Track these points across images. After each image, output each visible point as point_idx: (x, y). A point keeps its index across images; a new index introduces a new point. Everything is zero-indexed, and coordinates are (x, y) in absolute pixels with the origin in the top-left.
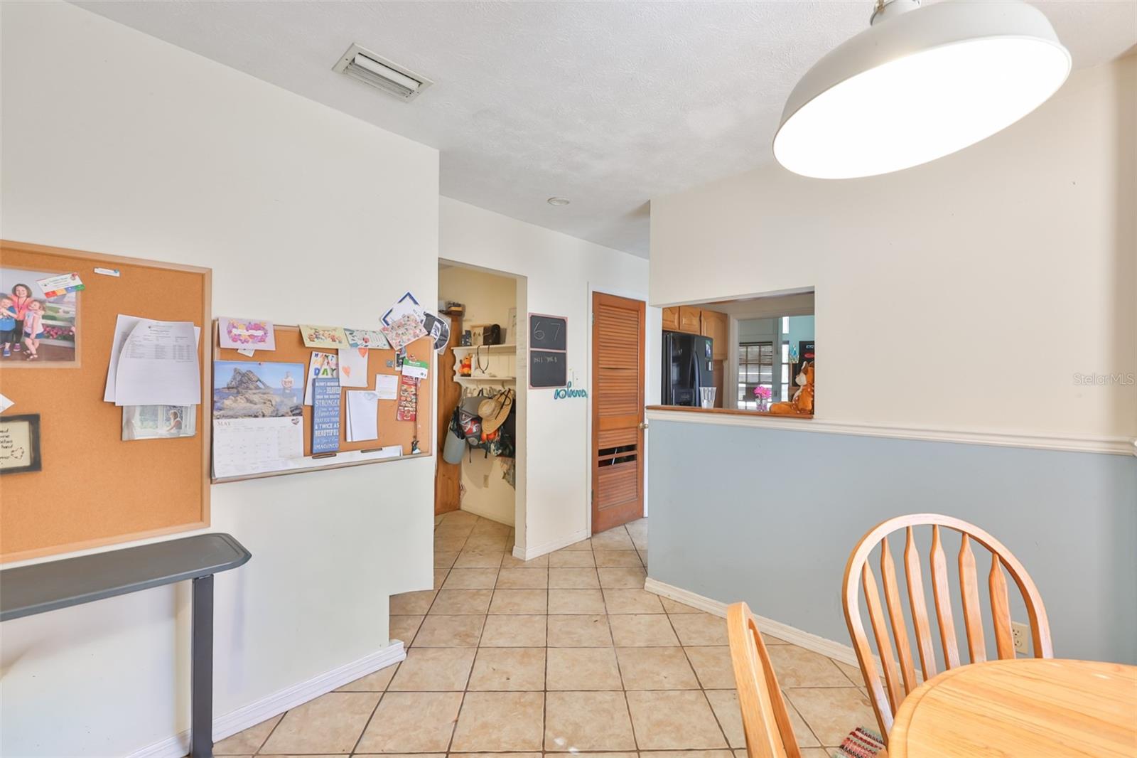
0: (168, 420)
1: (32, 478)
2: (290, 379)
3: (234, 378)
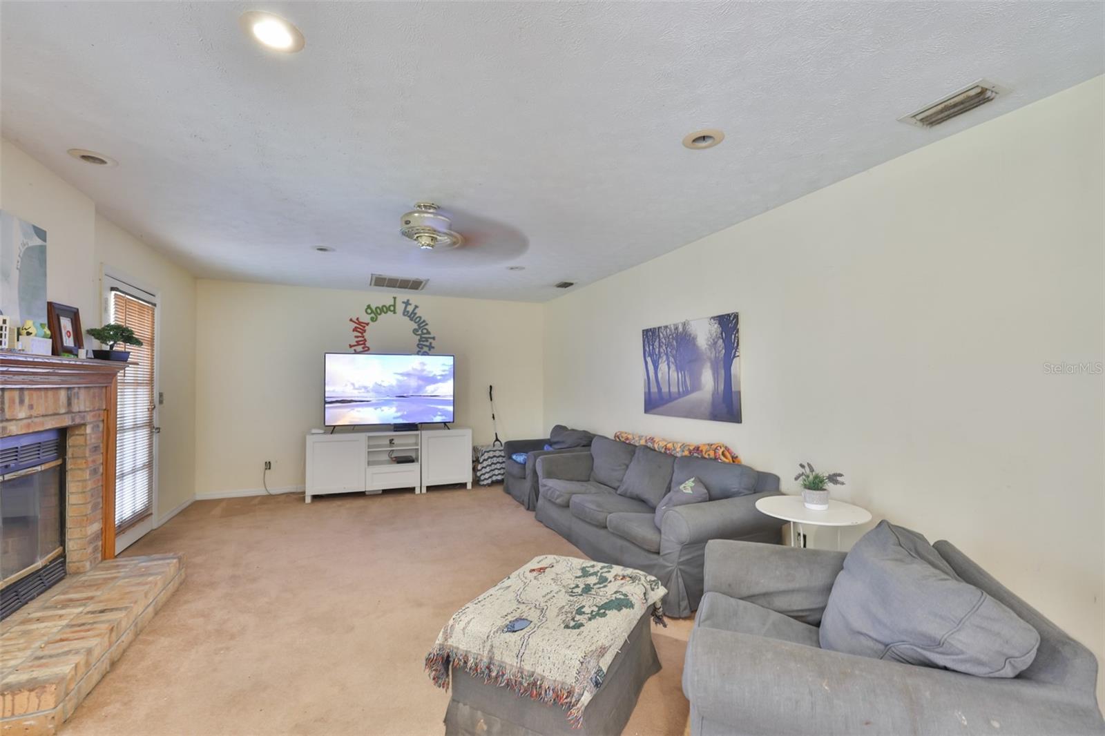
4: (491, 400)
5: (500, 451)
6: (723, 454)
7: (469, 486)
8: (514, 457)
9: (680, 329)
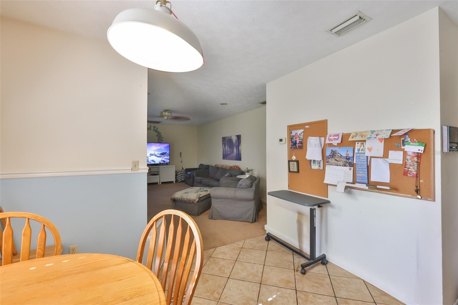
0: (318, 164)
1: (296, 174)
2: (348, 153)
3: (331, 153)
4: (181, 156)
5: (184, 172)
6: (236, 168)
7: (174, 182)
8: (188, 173)
9: (230, 138)
